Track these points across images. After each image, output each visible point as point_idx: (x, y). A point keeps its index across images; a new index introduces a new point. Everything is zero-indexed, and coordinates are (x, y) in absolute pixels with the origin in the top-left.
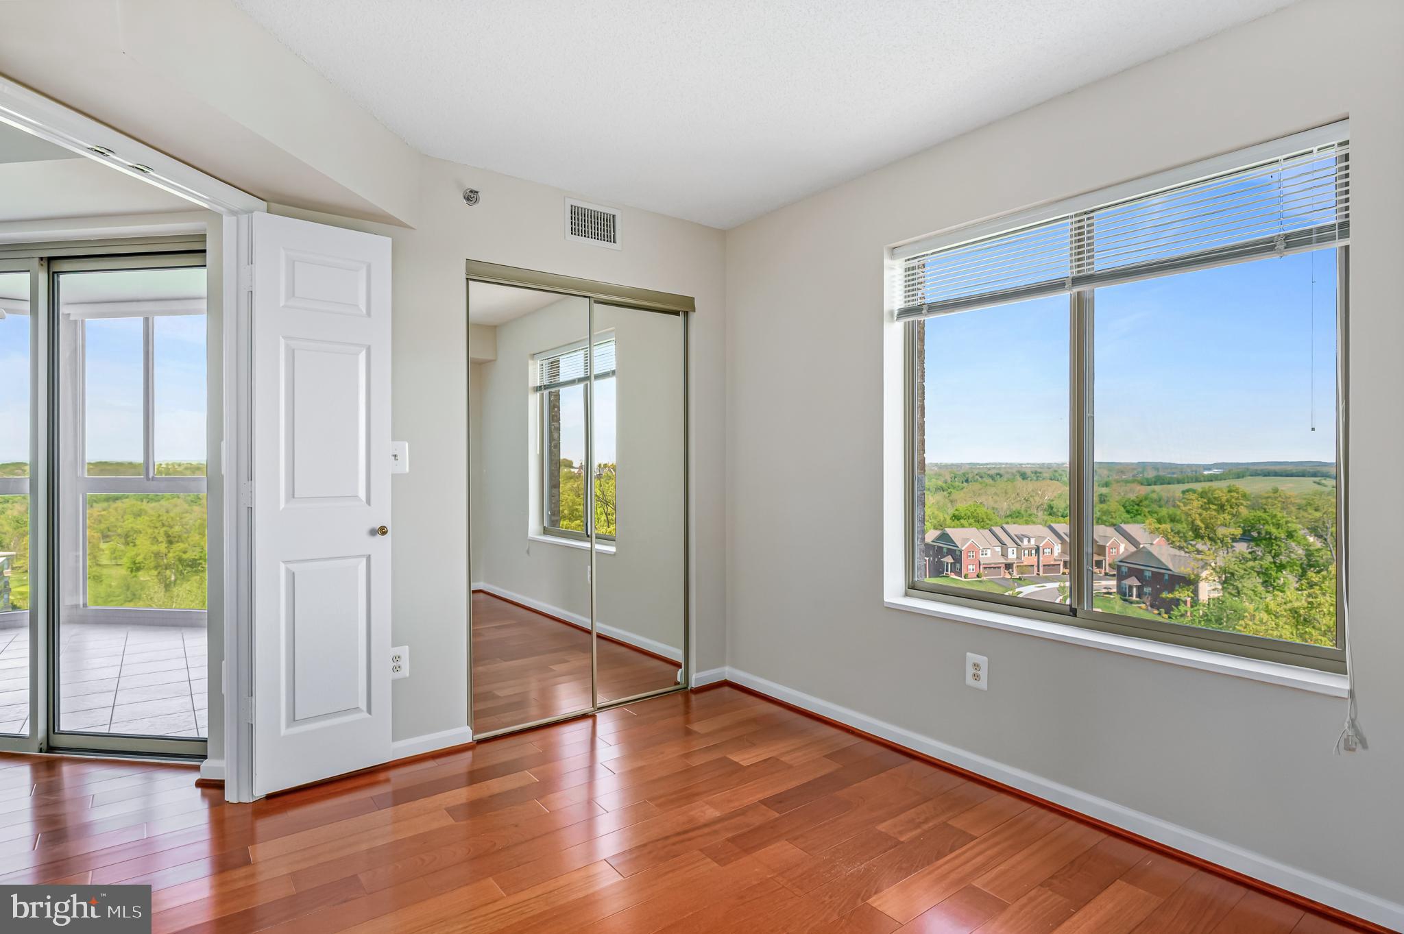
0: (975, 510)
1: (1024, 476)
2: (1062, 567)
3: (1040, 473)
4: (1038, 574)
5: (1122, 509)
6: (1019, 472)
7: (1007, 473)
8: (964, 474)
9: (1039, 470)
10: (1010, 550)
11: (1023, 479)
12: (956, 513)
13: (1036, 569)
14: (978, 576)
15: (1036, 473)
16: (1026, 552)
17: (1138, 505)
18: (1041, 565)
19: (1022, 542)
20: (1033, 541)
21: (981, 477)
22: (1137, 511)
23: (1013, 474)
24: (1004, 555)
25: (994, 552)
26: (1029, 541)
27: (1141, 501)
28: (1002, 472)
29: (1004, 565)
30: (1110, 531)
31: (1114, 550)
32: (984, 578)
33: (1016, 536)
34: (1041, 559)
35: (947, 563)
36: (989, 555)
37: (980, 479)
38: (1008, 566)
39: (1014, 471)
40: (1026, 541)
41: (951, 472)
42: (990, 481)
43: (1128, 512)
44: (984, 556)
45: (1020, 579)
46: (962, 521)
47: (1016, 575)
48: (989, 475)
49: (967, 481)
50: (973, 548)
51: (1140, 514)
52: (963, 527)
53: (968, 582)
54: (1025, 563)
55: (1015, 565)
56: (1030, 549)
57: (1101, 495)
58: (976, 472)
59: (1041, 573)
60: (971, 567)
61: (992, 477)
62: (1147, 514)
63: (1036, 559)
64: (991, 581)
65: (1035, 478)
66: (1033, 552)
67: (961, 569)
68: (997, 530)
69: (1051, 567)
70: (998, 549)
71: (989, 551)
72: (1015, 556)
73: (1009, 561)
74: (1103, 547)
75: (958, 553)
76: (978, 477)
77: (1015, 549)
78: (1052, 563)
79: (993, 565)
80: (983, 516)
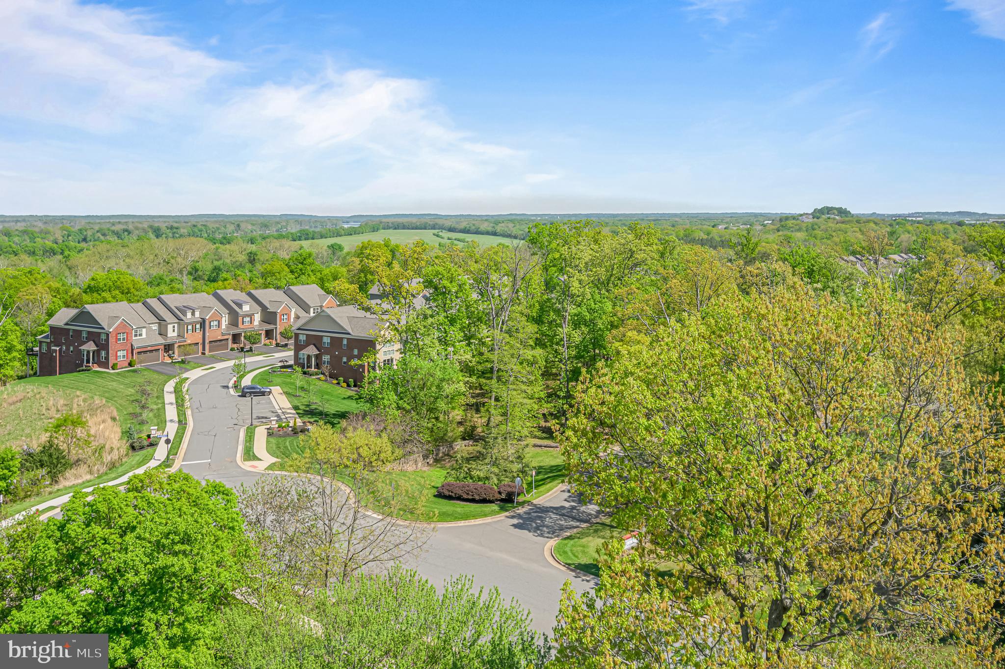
0: (119, 279)
1: (158, 233)
2: (230, 341)
3: (177, 228)
4: (203, 354)
5: (286, 268)
6: (151, 227)
7: (137, 228)
8: (80, 230)
9: (175, 225)
10: (170, 327)
11: (157, 237)
12: (92, 283)
13: (200, 347)
14: (130, 365)
15: (172, 228)
16: (190, 327)
17: (302, 263)
18: (207, 341)
19: (185, 315)
20: (197, 314)
21: (104, 235)
22: (301, 270)
23: (144, 230)
24: (162, 333)
25: (149, 330)
26: (193, 314)
27: (305, 259)
28: (131, 227)
29: (162, 347)
30: (279, 295)
31: (285, 317)
32: (137, 367)
33: (176, 308)
34: (207, 334)
35: (88, 352)
36: (144, 336)
37: (102, 237)
38: (168, 348)
39: (145, 226)
40: (189, 315)
41: (63, 229)
42: (114, 239)
43: (292, 272)
44: (138, 338)
45: (183, 362)
46: (103, 294)
47: (177, 357)
48: (113, 232)
49: (85, 240)
50: (125, 328)
51: (303, 274)
52: (105, 301)
53: (118, 374)
54: (189, 342)
55: (176, 346)
56: (193, 324)
57: (251, 253)
58: (97, 228)
59: (207, 352)
60: (120, 353)
61: (118, 234)
62: (310, 273)
63: (201, 336)
64: (148, 368)
65: (171, 235)
66: (198, 326)
67: (107, 358)
68: (154, 303)
69: (218, 343)
70: (155, 327)
71: (144, 330)
72: (175, 334)
73: (169, 341)
74: (275, 313)
75: (103, 337)
76: (99, 234)
77: (176, 325)
78: (220, 338)
79: (149, 348)
80: (131, 286)
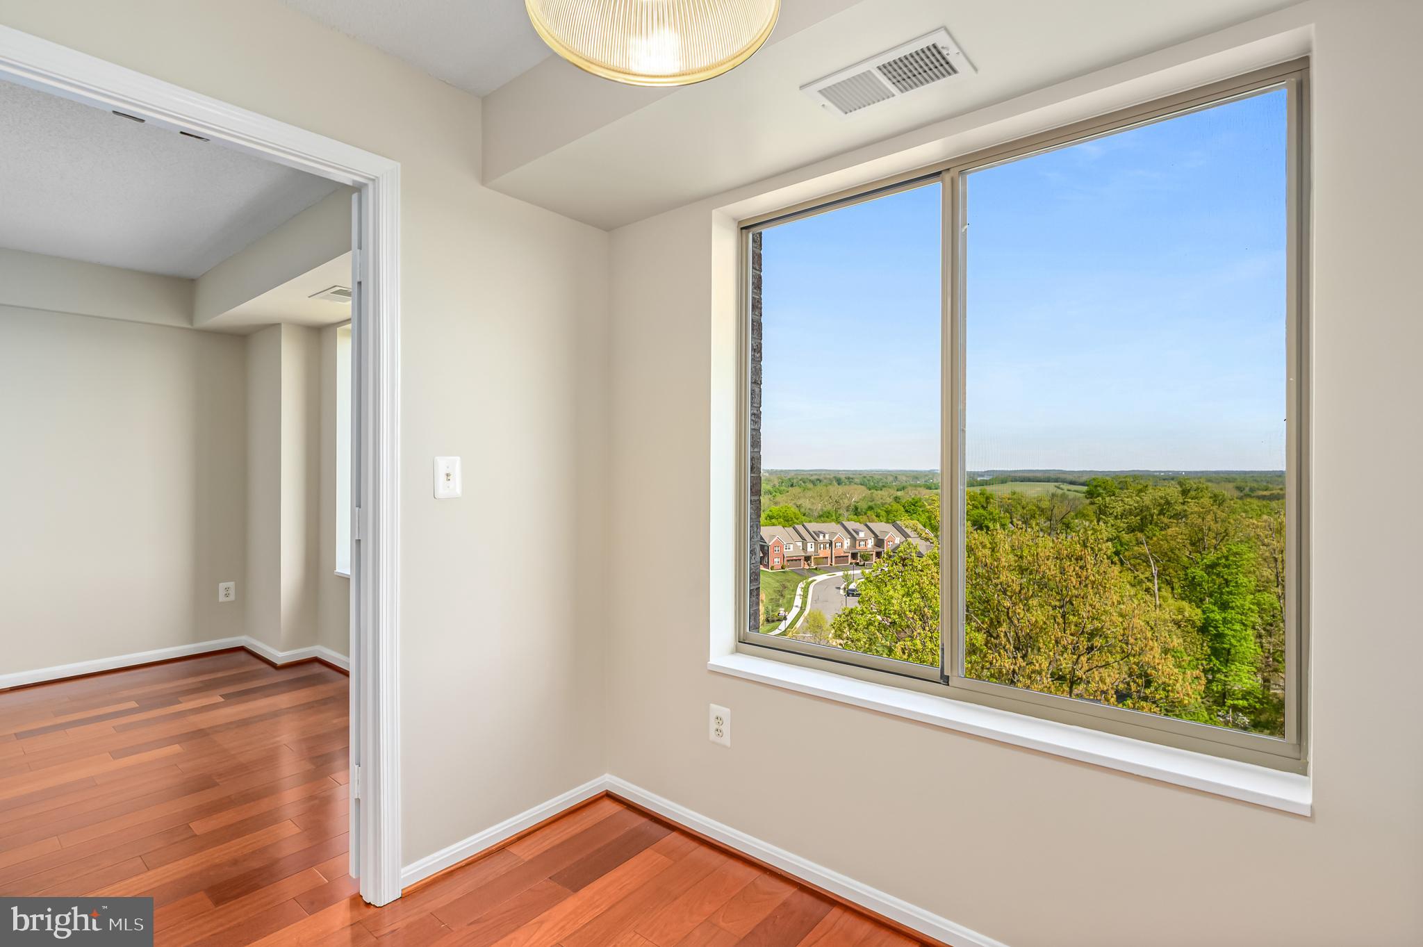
0: (786, 511)
1: (839, 482)
2: (850, 557)
3: (852, 479)
4: (831, 565)
5: (902, 509)
6: (835, 477)
7: (825, 478)
8: (789, 479)
9: (851, 476)
10: (809, 545)
11: (839, 484)
12: (770, 513)
13: (829, 560)
14: (782, 568)
15: (849, 478)
16: (822, 546)
17: (914, 505)
18: (833, 557)
19: (819, 537)
20: (827, 536)
21: (804, 482)
22: (913, 510)
23: (830, 479)
24: (805, 549)
25: (796, 546)
26: (824, 536)
27: (916, 502)
28: (821, 478)
29: (803, 558)
30: (889, 527)
31: (891, 543)
32: (787, 569)
33: (814, 532)
34: (833, 552)
36: (792, 549)
37: (803, 484)
38: (807, 559)
39: (831, 477)
40: (822, 536)
41: (778, 478)
42: (810, 486)
43: (907, 511)
44: (788, 550)
45: (816, 569)
46: (774, 521)
47: (813, 566)
48: (810, 480)
49: (792, 486)
50: (779, 544)
51: (915, 513)
52: (774, 525)
53: (773, 573)
54: (821, 556)
55: (812, 558)
56: (825, 543)
57: (896, 497)
58: (800, 478)
59: (833, 564)
60: (776, 560)
61: (813, 482)
62: (921, 513)
63: (830, 552)
64: (793, 571)
65: (848, 483)
66: (828, 545)
67: (768, 563)
68: (800, 528)
69: (842, 558)
70: (800, 544)
71: (792, 546)
72: (813, 550)
73: (808, 554)
74: (883, 540)
75: (766, 548)
76: (801, 482)
77: (813, 544)
78: (842, 555)
79: (795, 558)
80: (793, 516)
